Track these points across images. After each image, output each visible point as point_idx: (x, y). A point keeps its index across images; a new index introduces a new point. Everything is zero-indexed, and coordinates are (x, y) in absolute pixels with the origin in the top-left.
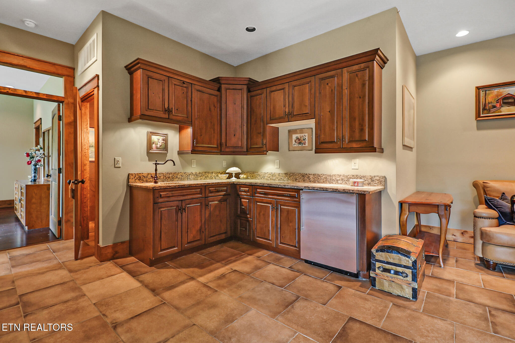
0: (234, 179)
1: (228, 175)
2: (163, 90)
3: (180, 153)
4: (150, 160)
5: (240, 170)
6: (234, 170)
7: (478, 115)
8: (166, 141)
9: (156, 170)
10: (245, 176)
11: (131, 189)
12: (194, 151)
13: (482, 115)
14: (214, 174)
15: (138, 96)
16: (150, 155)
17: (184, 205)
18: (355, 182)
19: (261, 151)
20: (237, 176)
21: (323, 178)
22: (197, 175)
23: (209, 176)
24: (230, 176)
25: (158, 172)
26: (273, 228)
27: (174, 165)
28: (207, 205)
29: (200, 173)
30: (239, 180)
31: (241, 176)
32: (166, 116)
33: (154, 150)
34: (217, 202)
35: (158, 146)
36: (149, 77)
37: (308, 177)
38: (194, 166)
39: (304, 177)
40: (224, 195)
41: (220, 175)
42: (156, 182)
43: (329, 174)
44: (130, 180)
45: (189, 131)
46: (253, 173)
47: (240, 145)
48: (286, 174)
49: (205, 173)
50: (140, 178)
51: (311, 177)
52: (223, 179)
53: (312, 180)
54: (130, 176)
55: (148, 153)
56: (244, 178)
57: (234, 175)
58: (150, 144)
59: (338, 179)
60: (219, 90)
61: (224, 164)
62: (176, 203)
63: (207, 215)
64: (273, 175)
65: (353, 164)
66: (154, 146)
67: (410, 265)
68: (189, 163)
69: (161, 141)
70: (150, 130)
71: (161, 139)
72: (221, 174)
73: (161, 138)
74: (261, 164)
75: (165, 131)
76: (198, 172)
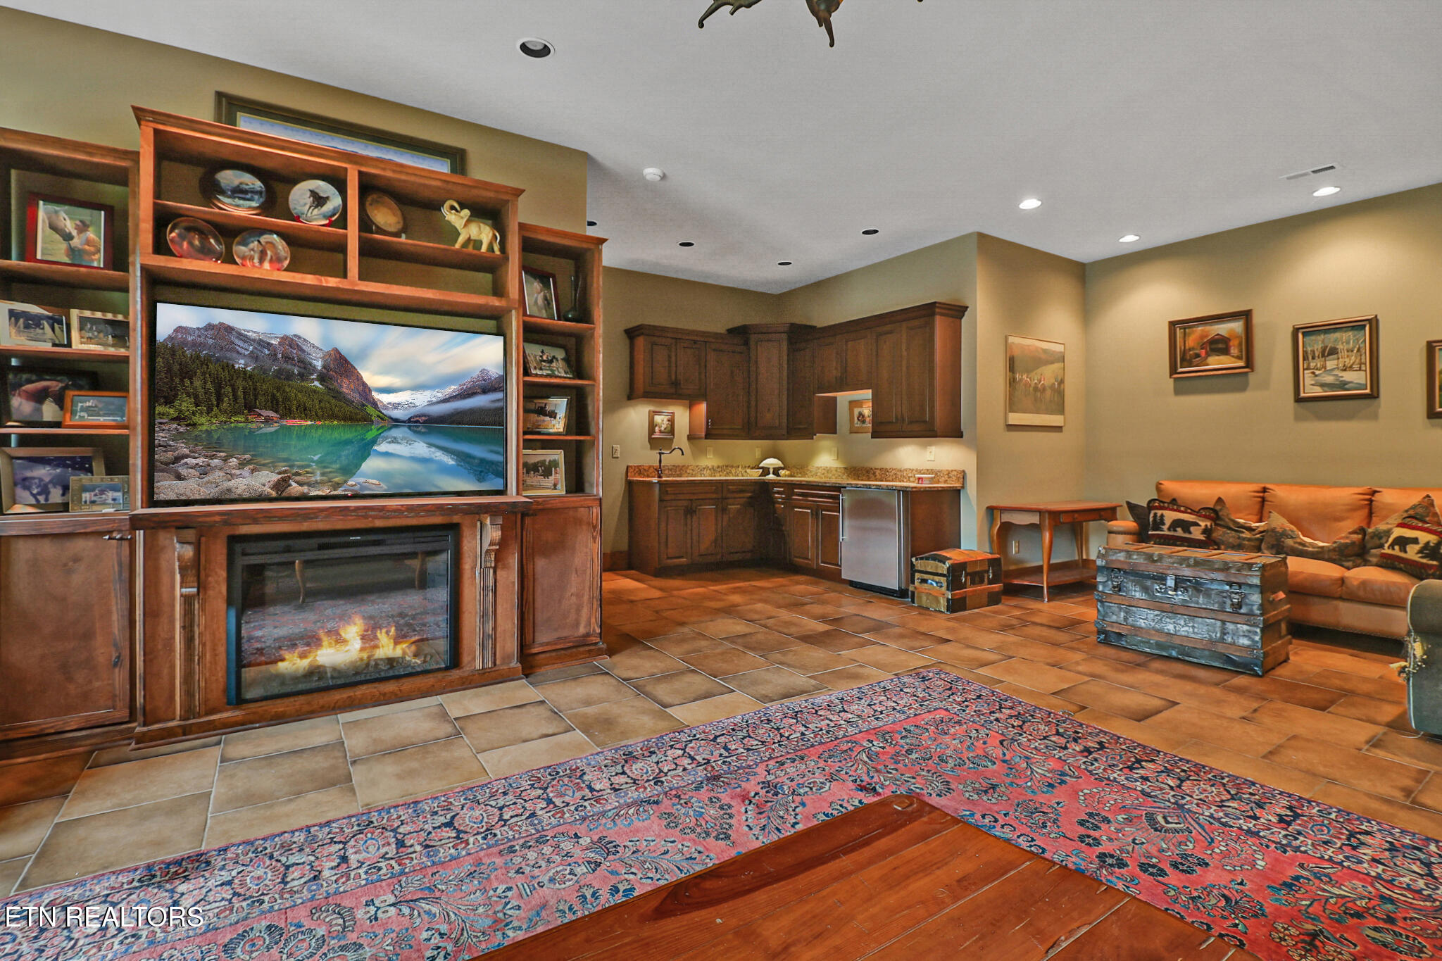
0: (771, 476)
1: (761, 470)
2: (670, 357)
3: (691, 438)
4: (652, 448)
5: (780, 462)
6: (771, 462)
7: (1173, 370)
8: (672, 421)
9: (660, 461)
10: (788, 472)
11: (630, 485)
12: (709, 435)
13: (1180, 370)
14: (740, 469)
15: (640, 369)
16: (654, 443)
17: (694, 505)
18: (919, 479)
19: (808, 434)
20: (776, 472)
21: (891, 474)
22: (714, 470)
23: (733, 471)
24: (766, 471)
25: (662, 464)
26: (812, 541)
27: (683, 454)
28: (724, 510)
29: (718, 467)
30: (779, 478)
31: (782, 472)
32: (673, 391)
33: (656, 435)
34: (739, 506)
35: (663, 429)
36: (653, 344)
37: (874, 473)
38: (710, 456)
39: (868, 473)
40: (751, 497)
41: (748, 470)
42: (660, 477)
43: (899, 467)
44: (629, 474)
45: (703, 407)
46: (802, 467)
47: (777, 424)
48: (845, 468)
49: (727, 466)
50: (640, 470)
51: (878, 472)
52: (754, 475)
53: (878, 477)
54: (630, 470)
55: (650, 439)
56: (786, 476)
57: (771, 471)
58: (652, 426)
59: (910, 475)
60: (746, 343)
61: (758, 454)
62: (685, 503)
63: (725, 523)
64: (828, 470)
65: (928, 453)
66: (657, 429)
67: (945, 572)
68: (703, 452)
69: (666, 422)
70: (652, 408)
71: (665, 420)
72: (752, 468)
73: (666, 418)
74: (812, 454)
75: (671, 409)
76: (716, 465)
